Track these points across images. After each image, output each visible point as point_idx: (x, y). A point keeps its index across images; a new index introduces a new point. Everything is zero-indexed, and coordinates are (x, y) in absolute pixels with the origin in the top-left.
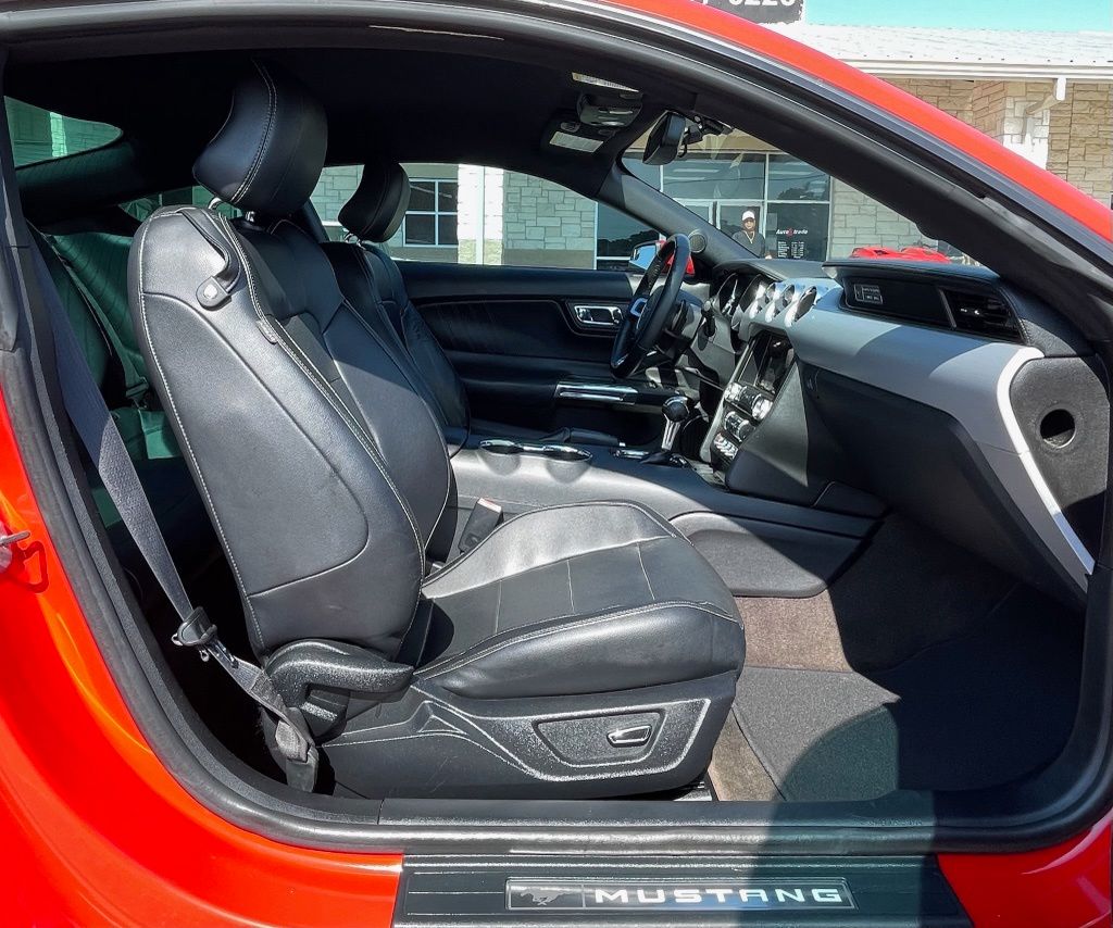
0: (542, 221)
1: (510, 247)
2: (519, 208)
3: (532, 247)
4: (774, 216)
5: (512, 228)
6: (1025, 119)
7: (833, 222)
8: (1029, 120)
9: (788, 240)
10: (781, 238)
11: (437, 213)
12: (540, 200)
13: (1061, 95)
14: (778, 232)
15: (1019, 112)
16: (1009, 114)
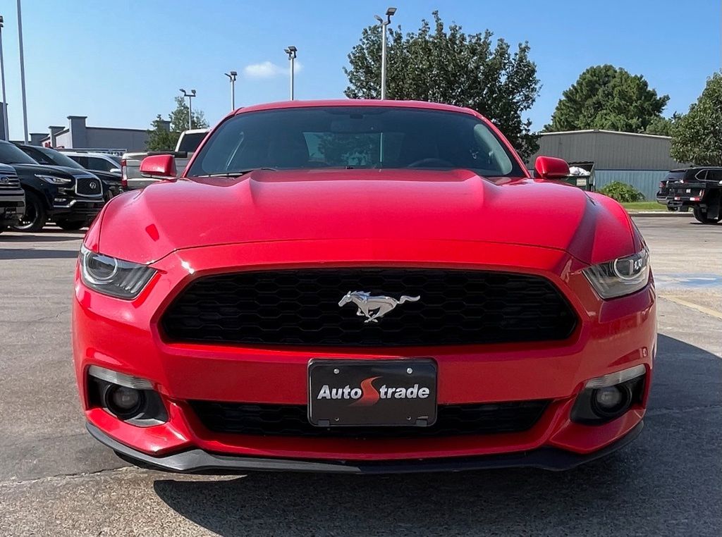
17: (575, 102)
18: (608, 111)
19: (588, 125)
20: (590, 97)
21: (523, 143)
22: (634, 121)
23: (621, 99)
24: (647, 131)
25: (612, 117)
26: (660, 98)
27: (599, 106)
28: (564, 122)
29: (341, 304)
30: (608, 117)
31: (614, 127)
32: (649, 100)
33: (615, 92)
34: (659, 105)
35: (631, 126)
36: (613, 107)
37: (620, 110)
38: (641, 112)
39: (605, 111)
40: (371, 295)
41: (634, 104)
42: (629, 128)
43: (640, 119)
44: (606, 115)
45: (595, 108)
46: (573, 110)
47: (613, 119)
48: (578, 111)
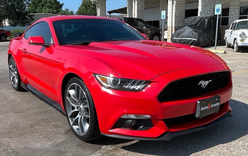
17: (35, 4)
18: (46, 7)
19: (40, 12)
20: (40, 2)
21: (29, 18)
22: (55, 11)
23: (50, 4)
24: (59, 14)
25: (48, 9)
26: (61, 4)
27: (43, 6)
28: (32, 10)
29: (199, 85)
30: (46, 9)
31: (49, 12)
32: (58, 5)
33: (47, 2)
34: (61, 6)
35: (54, 12)
36: (48, 6)
37: (50, 7)
38: (56, 8)
39: (45, 7)
40: (204, 81)
41: (54, 6)
42: (53, 13)
43: (56, 10)
44: (45, 8)
45: (42, 6)
46: (35, 7)
47: (48, 10)
48: (36, 7)
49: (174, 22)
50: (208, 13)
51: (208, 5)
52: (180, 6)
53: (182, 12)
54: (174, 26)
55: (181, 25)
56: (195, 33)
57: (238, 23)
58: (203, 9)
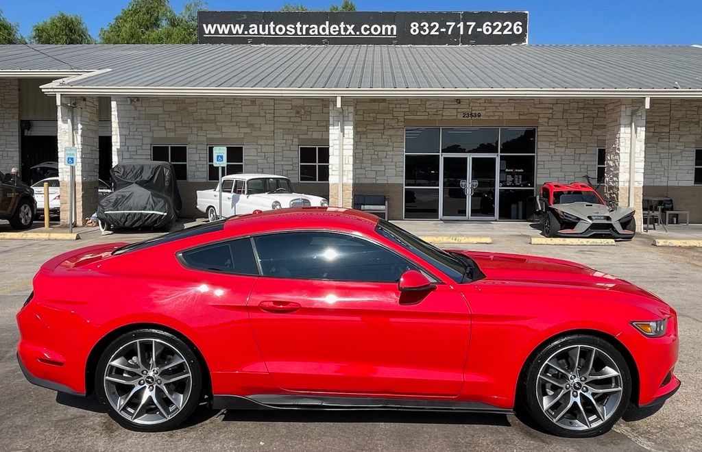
0: (374, 168)
1: (357, 182)
2: (362, 161)
3: (369, 182)
4: (504, 162)
5: (358, 171)
6: (632, 116)
7: (537, 165)
8: (634, 117)
9: (512, 174)
10: (508, 173)
11: (317, 164)
12: (373, 156)
13: (647, 106)
14: (507, 170)
15: (629, 113)
16: (623, 114)
49: (78, 173)
50: (139, 152)
51: (136, 137)
52: (90, 135)
53: (94, 148)
54: (79, 179)
55: (93, 179)
56: (158, 199)
57: (248, 182)
58: (123, 143)
